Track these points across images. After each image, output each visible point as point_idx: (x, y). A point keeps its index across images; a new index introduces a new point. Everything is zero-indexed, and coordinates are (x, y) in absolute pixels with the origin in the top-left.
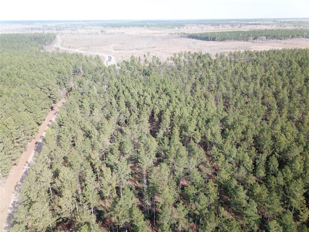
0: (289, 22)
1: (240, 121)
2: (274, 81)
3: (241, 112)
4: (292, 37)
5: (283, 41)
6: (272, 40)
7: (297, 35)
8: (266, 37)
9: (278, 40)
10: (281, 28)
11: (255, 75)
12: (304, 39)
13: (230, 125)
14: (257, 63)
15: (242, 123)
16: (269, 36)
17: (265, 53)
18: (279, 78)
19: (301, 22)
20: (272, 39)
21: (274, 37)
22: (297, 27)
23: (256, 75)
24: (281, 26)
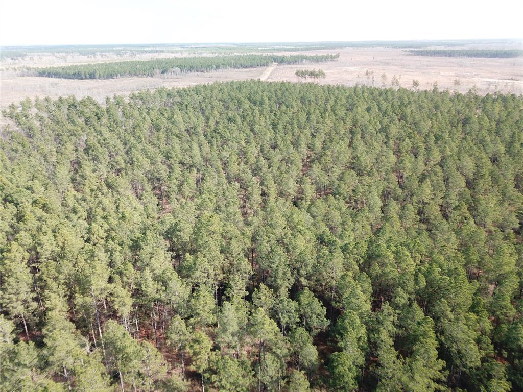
0: (203, 48)
1: (208, 226)
2: (228, 134)
3: (196, 205)
4: (216, 68)
5: (206, 74)
6: (189, 74)
7: (223, 64)
8: (180, 69)
9: (200, 73)
10: (196, 55)
11: (192, 128)
12: (233, 69)
13: (188, 240)
14: (187, 106)
15: (213, 230)
16: (185, 67)
17: (191, 90)
18: (233, 127)
19: (218, 48)
20: (189, 71)
21: (191, 68)
22: (217, 55)
23: (194, 128)
24: (195, 53)
